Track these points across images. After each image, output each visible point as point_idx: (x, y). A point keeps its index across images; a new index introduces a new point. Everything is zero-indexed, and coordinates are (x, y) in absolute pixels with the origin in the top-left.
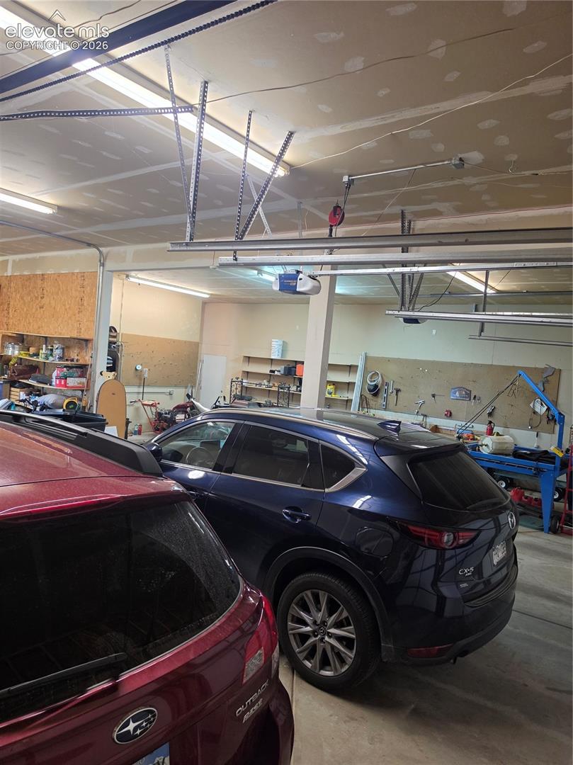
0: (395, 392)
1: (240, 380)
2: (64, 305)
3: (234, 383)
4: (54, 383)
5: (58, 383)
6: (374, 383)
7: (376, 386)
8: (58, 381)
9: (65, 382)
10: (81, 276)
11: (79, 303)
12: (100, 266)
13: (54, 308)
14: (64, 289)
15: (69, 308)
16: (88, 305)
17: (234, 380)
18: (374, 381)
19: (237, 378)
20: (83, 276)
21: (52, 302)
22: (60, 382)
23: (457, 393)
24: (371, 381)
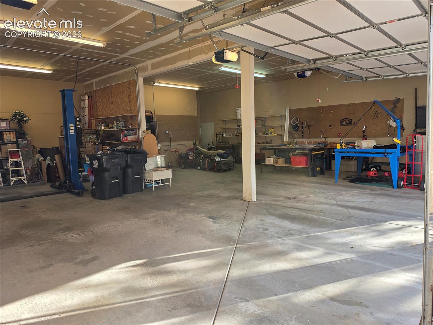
0: (308, 127)
1: (221, 133)
2: (122, 100)
3: (218, 135)
4: (122, 140)
5: (123, 139)
6: (295, 124)
7: (297, 125)
8: (123, 138)
9: (127, 138)
10: (128, 83)
11: (129, 97)
12: (136, 75)
13: (118, 102)
14: (121, 91)
15: (125, 101)
16: (133, 97)
17: (218, 133)
18: (295, 123)
19: (219, 132)
20: (129, 83)
21: (116, 99)
22: (124, 139)
23: (344, 122)
24: (294, 123)
